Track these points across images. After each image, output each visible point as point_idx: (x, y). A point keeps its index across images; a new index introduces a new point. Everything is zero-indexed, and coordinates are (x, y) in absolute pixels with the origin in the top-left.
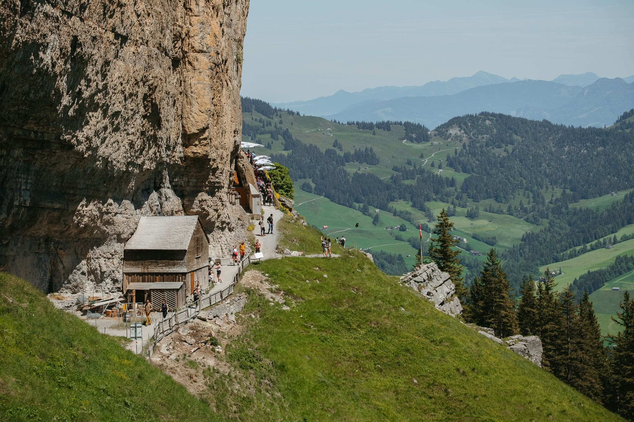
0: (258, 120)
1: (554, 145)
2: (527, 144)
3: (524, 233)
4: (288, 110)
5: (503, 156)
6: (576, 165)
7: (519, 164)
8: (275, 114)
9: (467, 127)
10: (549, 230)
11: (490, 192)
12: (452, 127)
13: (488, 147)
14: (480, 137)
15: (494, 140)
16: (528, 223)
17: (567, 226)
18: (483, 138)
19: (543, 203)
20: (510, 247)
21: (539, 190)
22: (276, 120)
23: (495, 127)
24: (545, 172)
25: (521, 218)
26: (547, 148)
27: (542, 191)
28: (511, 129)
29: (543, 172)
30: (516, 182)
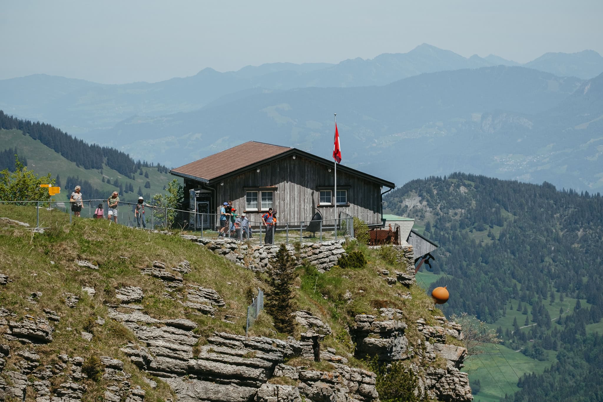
0: (112, 183)
1: (562, 226)
2: (521, 225)
3: (520, 374)
4: (159, 164)
5: (487, 245)
6: (594, 260)
7: (511, 258)
8: (139, 171)
9: (432, 196)
10: (558, 369)
11: (469, 304)
12: (409, 196)
13: (464, 228)
14: (451, 212)
15: (473, 219)
16: (526, 358)
17: (584, 362)
18: (456, 214)
19: (548, 324)
20: (500, 396)
21: (541, 301)
22: (139, 181)
23: (474, 197)
24: (549, 271)
25: (517, 349)
26: (552, 232)
27: (546, 303)
28: (498, 202)
29: (546, 271)
30: (507, 289)
